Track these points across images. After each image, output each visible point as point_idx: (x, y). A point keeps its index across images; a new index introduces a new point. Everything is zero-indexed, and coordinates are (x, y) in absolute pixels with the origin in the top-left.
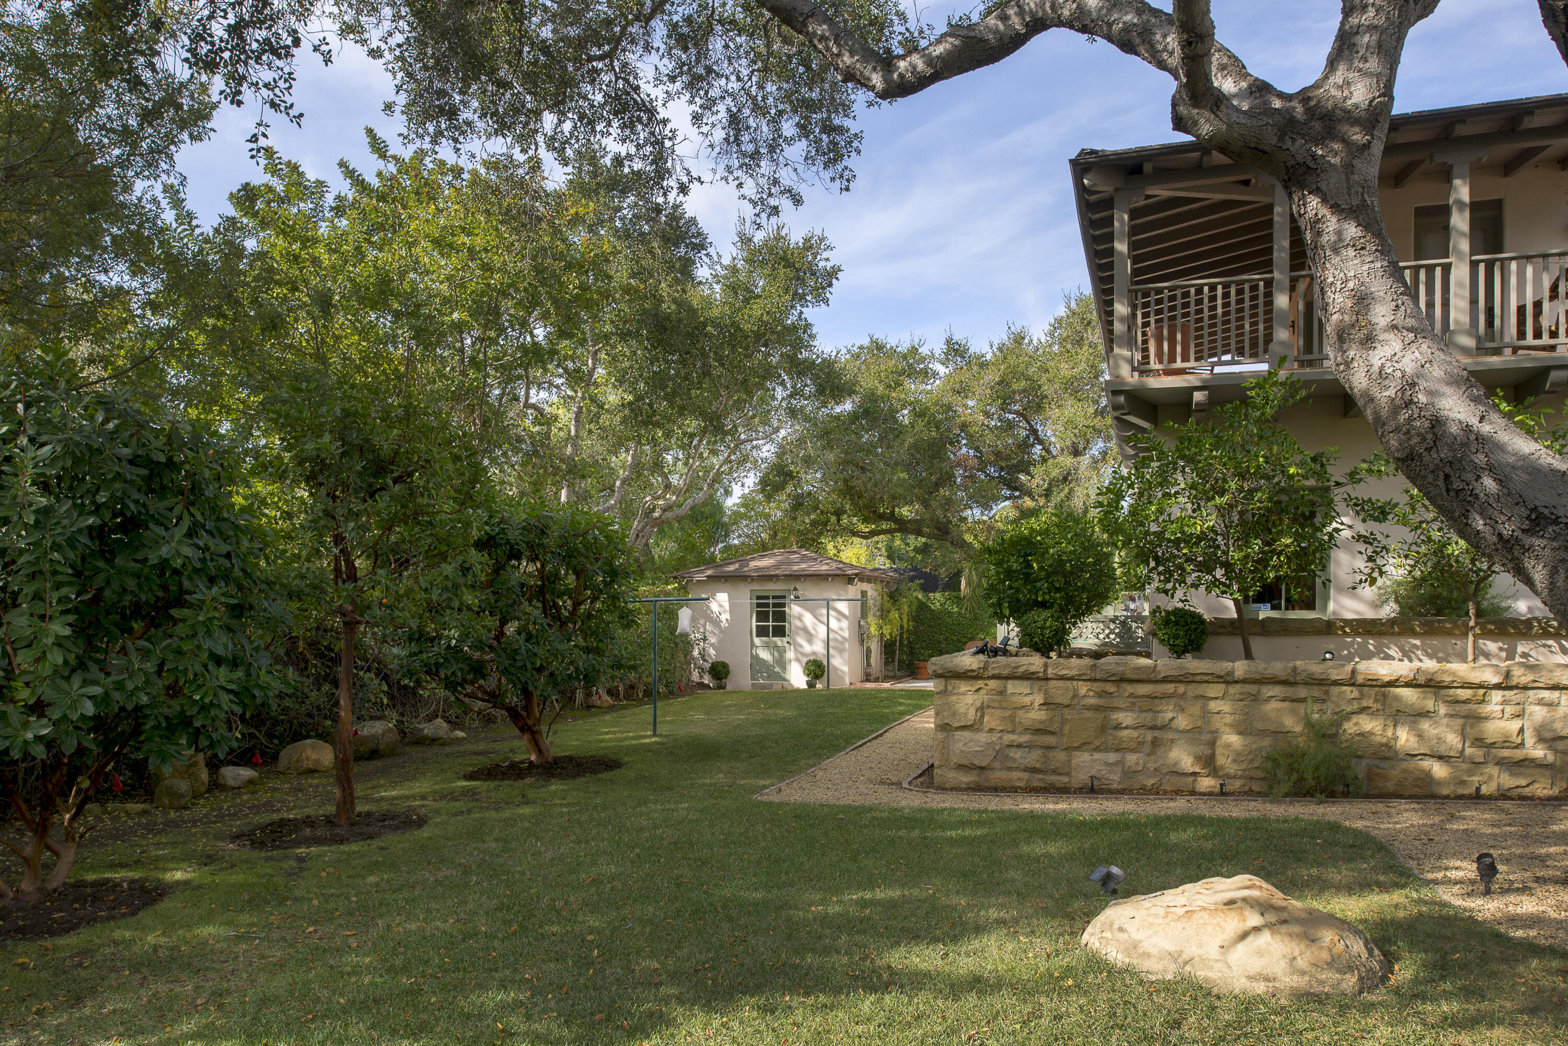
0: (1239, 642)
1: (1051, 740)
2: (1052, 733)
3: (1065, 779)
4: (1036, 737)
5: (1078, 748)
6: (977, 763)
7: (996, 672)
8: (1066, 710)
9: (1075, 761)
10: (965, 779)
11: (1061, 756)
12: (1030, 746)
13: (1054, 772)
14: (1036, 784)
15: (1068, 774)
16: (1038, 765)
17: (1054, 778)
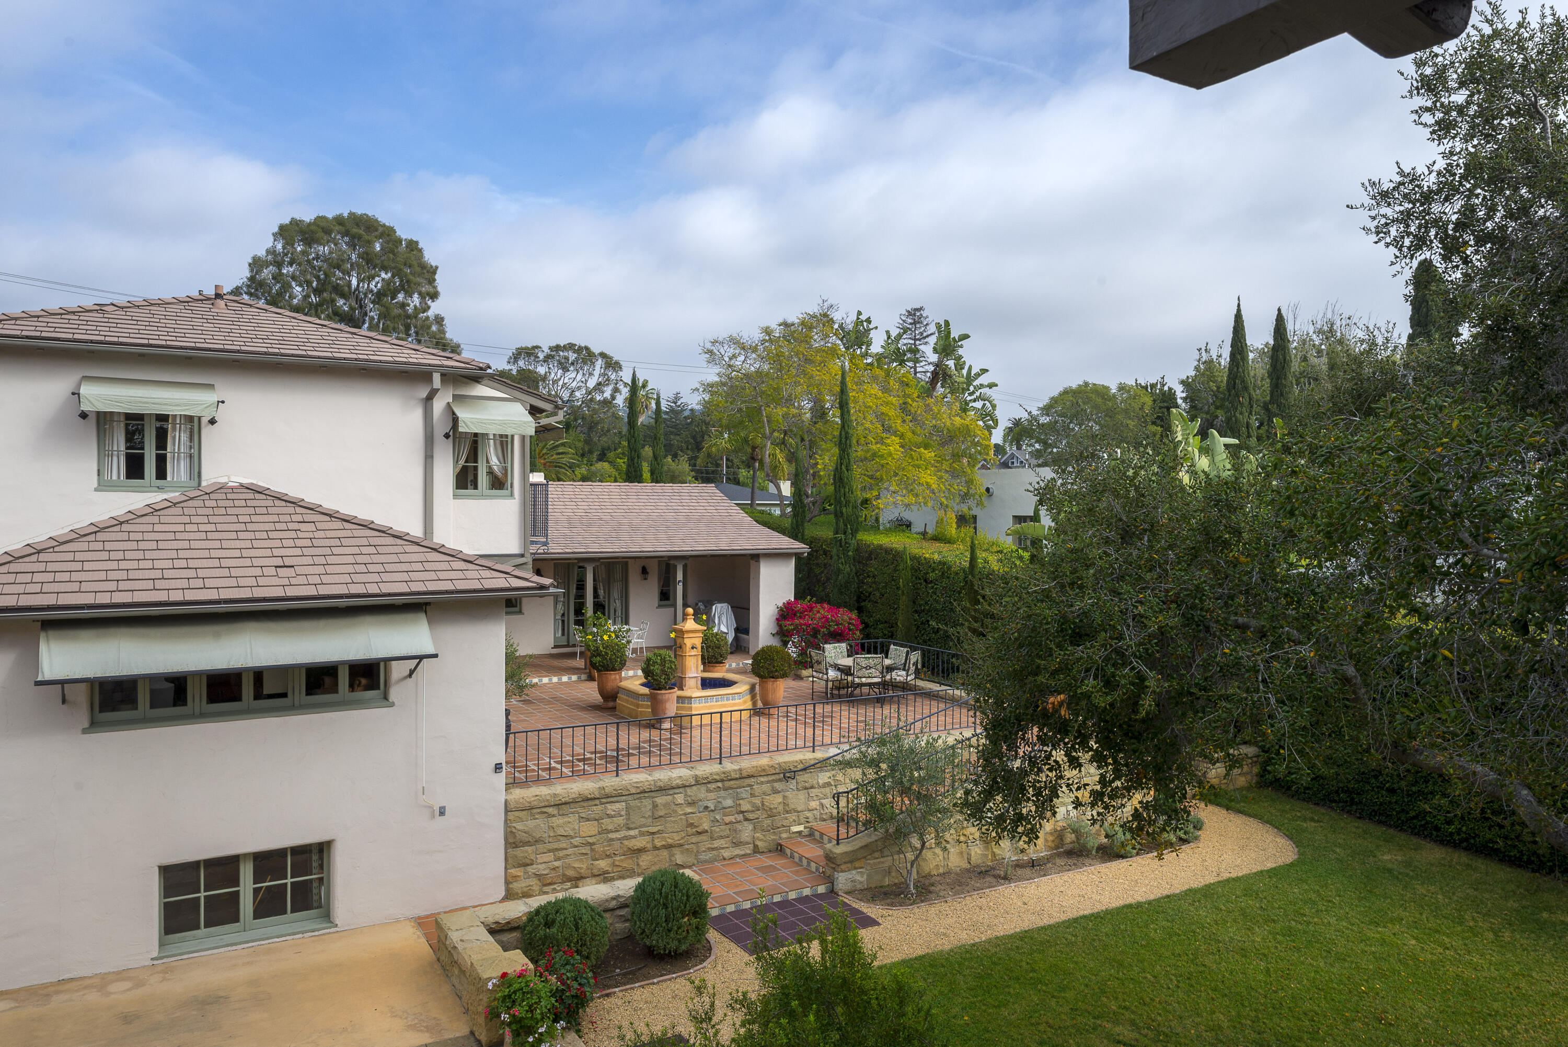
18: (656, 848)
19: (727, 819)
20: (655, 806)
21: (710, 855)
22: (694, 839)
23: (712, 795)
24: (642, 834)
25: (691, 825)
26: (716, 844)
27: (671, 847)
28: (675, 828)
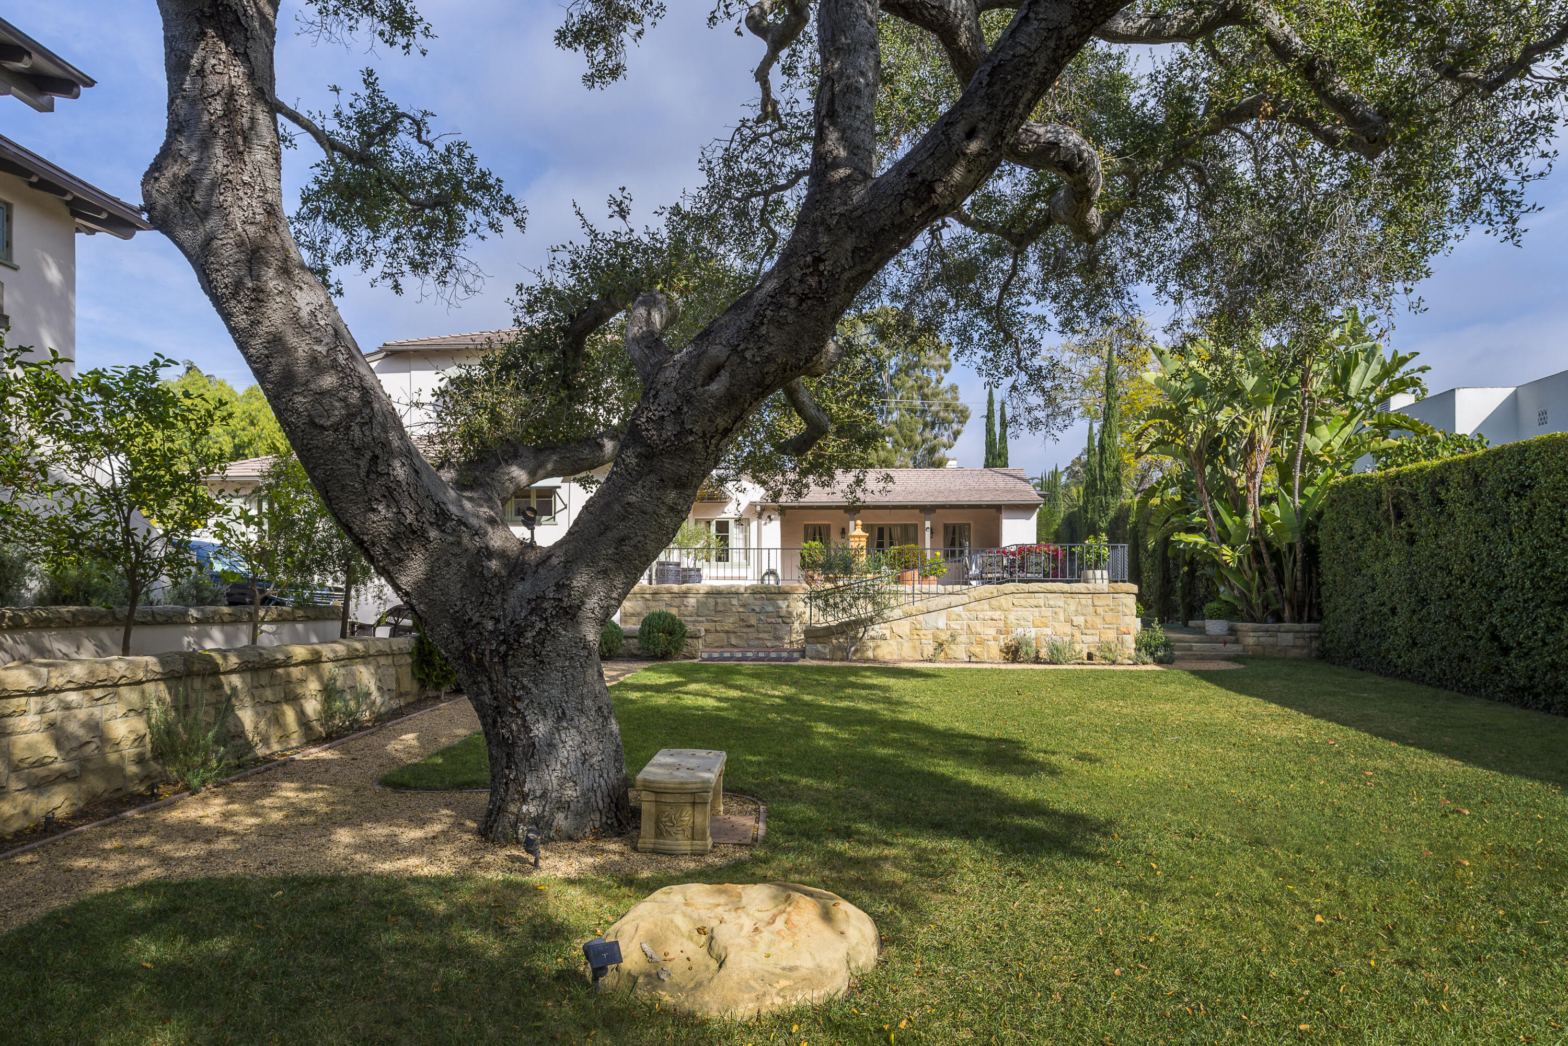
18: (717, 631)
19: (769, 620)
20: (716, 604)
21: (757, 642)
22: (745, 630)
23: (757, 602)
24: (707, 621)
25: (743, 620)
26: (761, 636)
27: (727, 632)
28: (731, 620)
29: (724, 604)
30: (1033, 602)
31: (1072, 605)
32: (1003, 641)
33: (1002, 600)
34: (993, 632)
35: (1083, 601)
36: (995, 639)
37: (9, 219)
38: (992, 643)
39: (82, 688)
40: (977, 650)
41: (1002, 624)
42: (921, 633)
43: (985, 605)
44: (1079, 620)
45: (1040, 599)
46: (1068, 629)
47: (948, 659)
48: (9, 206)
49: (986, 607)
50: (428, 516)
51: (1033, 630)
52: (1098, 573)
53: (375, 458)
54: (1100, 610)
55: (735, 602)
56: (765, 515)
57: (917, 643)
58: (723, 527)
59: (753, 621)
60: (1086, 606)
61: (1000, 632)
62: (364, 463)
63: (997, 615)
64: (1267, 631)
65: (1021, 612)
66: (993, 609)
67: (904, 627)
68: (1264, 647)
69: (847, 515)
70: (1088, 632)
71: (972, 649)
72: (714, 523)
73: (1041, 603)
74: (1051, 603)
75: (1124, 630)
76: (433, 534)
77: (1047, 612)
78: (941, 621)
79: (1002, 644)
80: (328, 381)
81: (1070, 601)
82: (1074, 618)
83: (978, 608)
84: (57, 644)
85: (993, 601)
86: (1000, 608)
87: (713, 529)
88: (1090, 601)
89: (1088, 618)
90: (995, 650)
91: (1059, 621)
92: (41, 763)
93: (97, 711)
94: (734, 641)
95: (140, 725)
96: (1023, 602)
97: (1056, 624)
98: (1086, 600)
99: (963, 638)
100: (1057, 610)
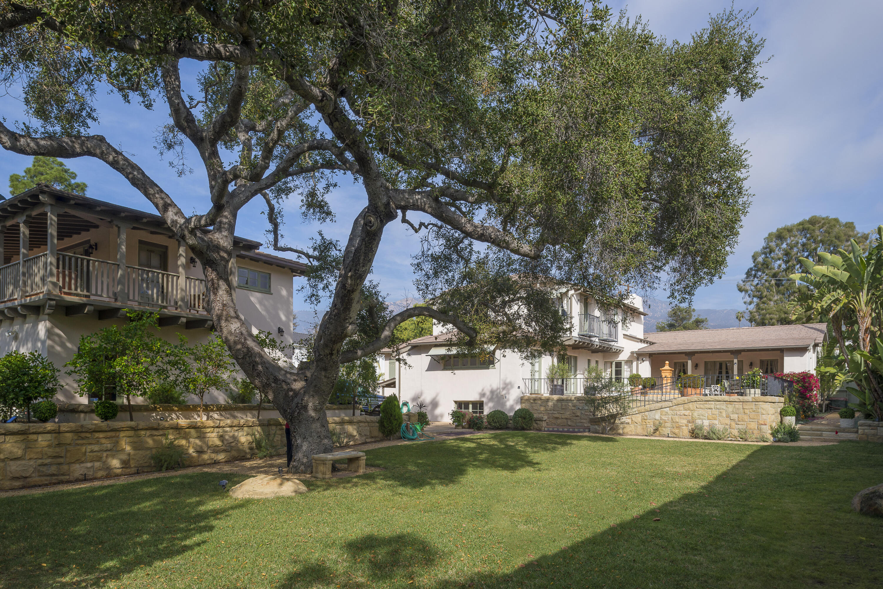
0: (128, 414)
1: (61, 460)
2: (62, 457)
3: (68, 477)
4: (53, 460)
5: (74, 463)
6: (24, 475)
7: (34, 431)
8: (68, 447)
9: (72, 469)
10: (17, 484)
11: (66, 467)
12: (51, 464)
13: (63, 475)
14: (54, 481)
15: (69, 475)
16: (55, 473)
17: (62, 478)
20: (562, 405)
27: (566, 419)
28: (568, 413)
29: (565, 405)
30: (708, 406)
31: (730, 408)
32: (691, 426)
33: (691, 405)
34: (685, 422)
35: (737, 406)
36: (686, 426)
37: (270, 278)
38: (685, 427)
39: (231, 427)
40: (676, 431)
41: (690, 418)
42: (647, 421)
43: (681, 407)
44: (735, 416)
45: (712, 405)
46: (728, 421)
47: (661, 435)
48: (270, 274)
49: (682, 408)
50: (271, 380)
51: (708, 421)
52: (752, 391)
53: (254, 365)
54: (747, 411)
55: (570, 404)
56: (640, 359)
57: (645, 426)
58: (619, 365)
59: (579, 414)
60: (738, 409)
61: (689, 422)
62: (251, 367)
63: (687, 413)
64: (870, 426)
65: (701, 412)
66: (686, 410)
67: (638, 418)
68: (867, 435)
69: (687, 357)
70: (739, 423)
71: (673, 430)
72: (614, 363)
73: (712, 406)
74: (718, 407)
75: (762, 423)
76: (273, 385)
77: (717, 412)
78: (657, 415)
79: (690, 428)
80: (239, 347)
81: (729, 406)
82: (732, 416)
83: (677, 409)
84: (239, 414)
85: (686, 406)
86: (689, 409)
87: (614, 366)
88: (741, 406)
89: (740, 416)
90: (685, 431)
91: (723, 417)
92: (217, 446)
93: (236, 434)
94: (569, 423)
95: (249, 438)
96: (702, 406)
97: (720, 418)
98: (739, 406)
99: (668, 425)
100: (722, 410)
